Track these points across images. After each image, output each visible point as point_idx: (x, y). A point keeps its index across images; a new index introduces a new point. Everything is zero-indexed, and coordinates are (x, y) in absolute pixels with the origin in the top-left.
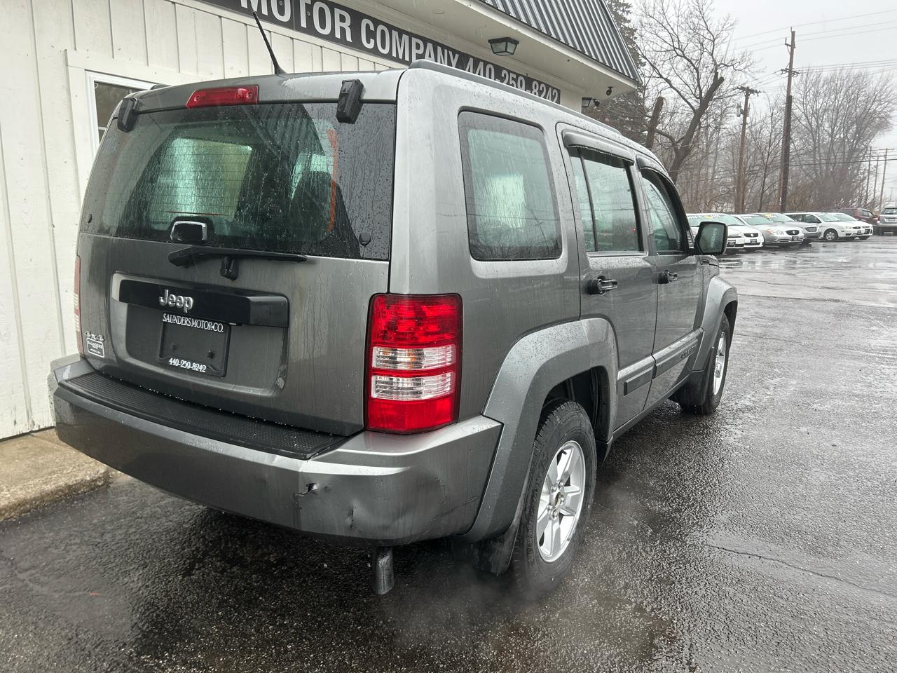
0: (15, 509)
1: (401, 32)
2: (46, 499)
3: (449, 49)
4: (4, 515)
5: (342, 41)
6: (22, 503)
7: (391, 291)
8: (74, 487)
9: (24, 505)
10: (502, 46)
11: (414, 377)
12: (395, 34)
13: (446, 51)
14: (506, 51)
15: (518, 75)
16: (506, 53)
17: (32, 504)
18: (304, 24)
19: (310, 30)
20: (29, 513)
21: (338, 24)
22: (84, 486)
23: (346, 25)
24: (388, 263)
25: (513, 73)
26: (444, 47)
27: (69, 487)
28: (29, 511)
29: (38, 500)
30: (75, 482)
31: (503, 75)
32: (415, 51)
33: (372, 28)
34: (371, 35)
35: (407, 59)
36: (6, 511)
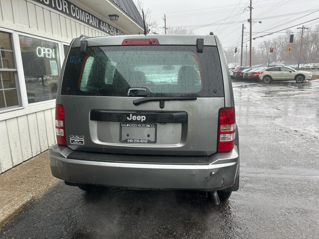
0: (8, 220)
1: (82, 10)
2: (17, 212)
3: (96, 18)
4: (4, 223)
5: (65, 13)
6: (10, 216)
7: (226, 106)
8: (25, 205)
9: (11, 217)
10: (114, 18)
11: (224, 134)
12: (80, 11)
13: (95, 18)
14: (116, 20)
15: (114, 28)
16: (115, 20)
17: (13, 215)
18: (53, 6)
19: (55, 8)
20: (13, 220)
21: (64, 6)
22: (28, 203)
23: (66, 7)
24: (224, 98)
25: (113, 27)
26: (95, 17)
27: (24, 205)
28: (13, 219)
29: (15, 213)
30: (25, 203)
31: (110, 28)
32: (87, 18)
33: (74, 9)
34: (74, 11)
35: (85, 21)
36: (5, 221)
